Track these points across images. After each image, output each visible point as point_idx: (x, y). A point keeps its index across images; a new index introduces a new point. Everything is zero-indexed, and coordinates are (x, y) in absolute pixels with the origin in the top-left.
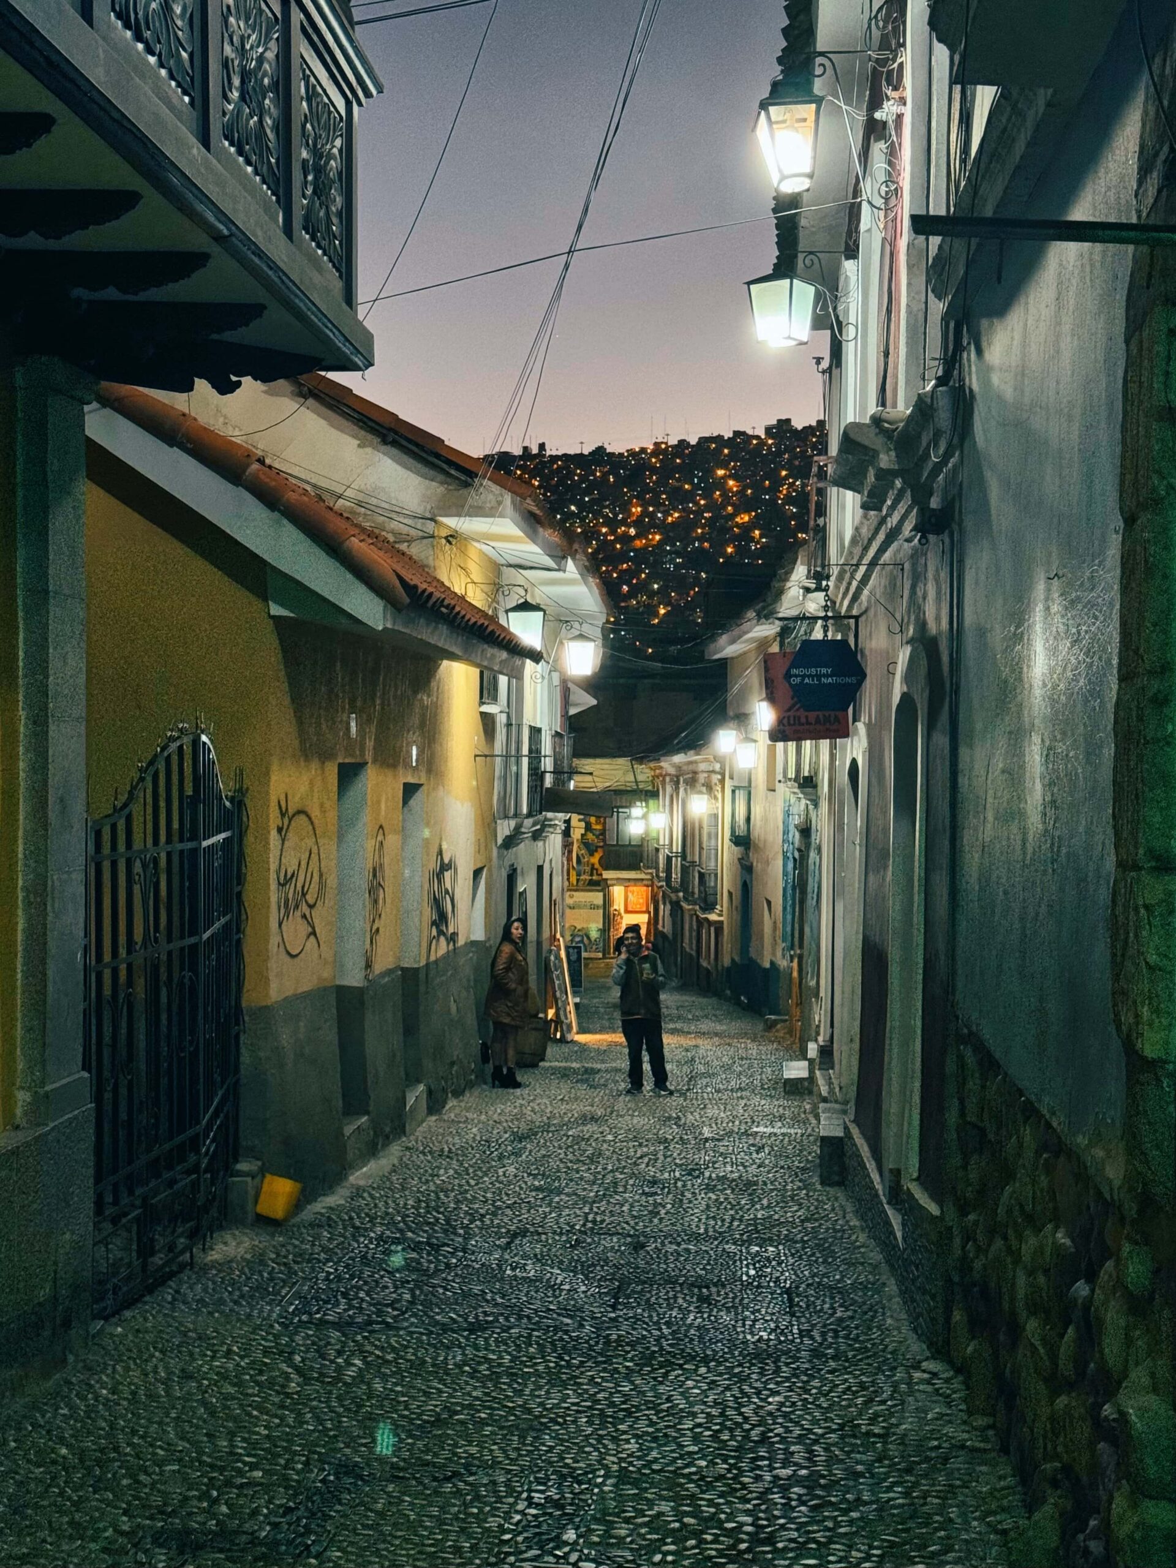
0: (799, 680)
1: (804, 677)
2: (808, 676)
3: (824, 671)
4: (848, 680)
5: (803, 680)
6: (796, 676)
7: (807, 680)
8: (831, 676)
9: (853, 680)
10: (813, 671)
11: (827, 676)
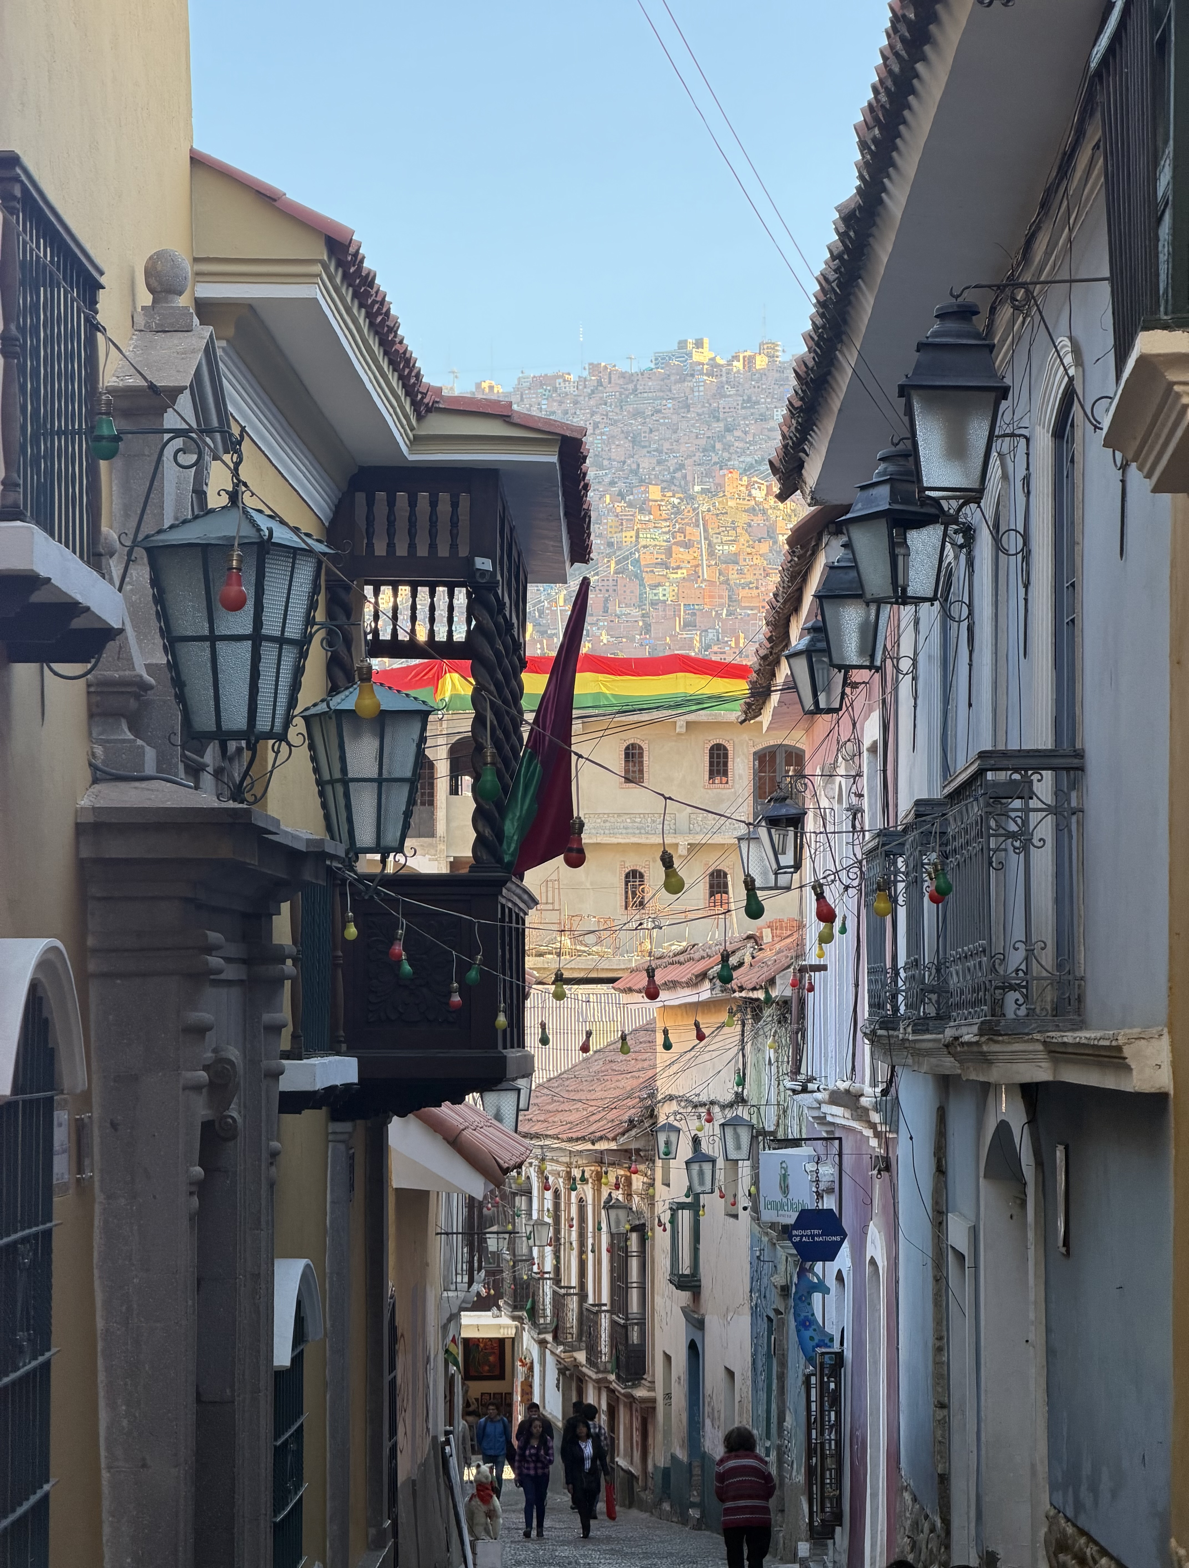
0: (798, 1239)
1: (802, 1236)
2: (805, 1236)
3: (816, 1232)
4: (834, 1238)
5: (801, 1239)
6: (797, 1236)
7: (804, 1239)
8: (822, 1235)
9: (838, 1238)
10: (809, 1232)
11: (819, 1236)
